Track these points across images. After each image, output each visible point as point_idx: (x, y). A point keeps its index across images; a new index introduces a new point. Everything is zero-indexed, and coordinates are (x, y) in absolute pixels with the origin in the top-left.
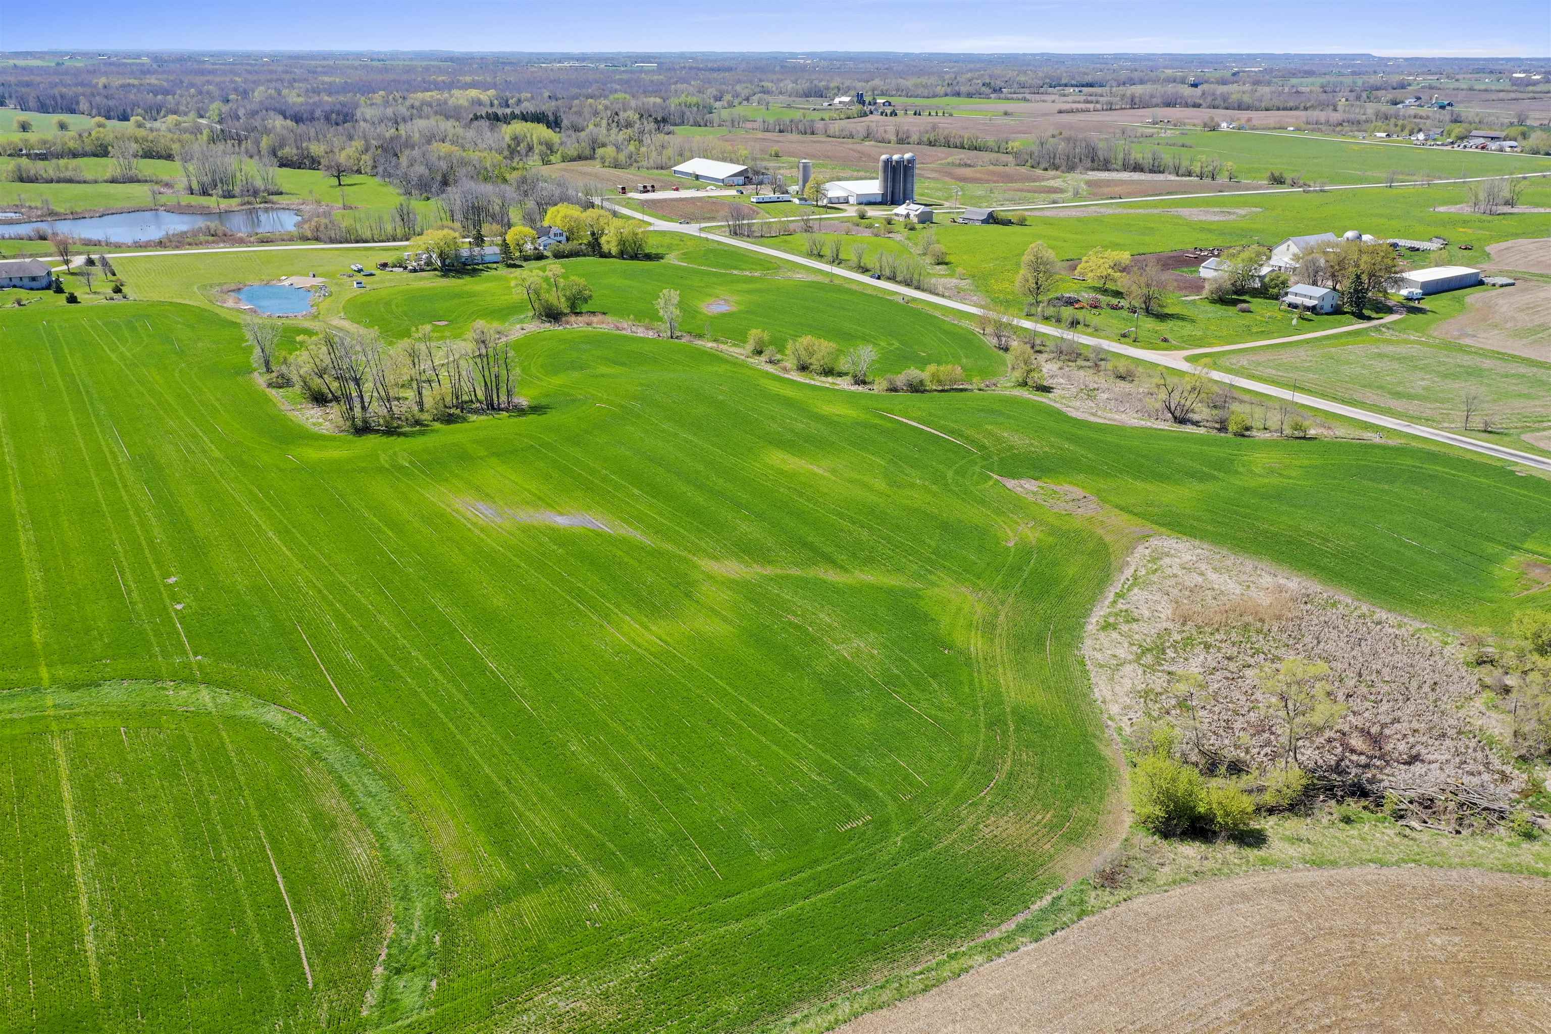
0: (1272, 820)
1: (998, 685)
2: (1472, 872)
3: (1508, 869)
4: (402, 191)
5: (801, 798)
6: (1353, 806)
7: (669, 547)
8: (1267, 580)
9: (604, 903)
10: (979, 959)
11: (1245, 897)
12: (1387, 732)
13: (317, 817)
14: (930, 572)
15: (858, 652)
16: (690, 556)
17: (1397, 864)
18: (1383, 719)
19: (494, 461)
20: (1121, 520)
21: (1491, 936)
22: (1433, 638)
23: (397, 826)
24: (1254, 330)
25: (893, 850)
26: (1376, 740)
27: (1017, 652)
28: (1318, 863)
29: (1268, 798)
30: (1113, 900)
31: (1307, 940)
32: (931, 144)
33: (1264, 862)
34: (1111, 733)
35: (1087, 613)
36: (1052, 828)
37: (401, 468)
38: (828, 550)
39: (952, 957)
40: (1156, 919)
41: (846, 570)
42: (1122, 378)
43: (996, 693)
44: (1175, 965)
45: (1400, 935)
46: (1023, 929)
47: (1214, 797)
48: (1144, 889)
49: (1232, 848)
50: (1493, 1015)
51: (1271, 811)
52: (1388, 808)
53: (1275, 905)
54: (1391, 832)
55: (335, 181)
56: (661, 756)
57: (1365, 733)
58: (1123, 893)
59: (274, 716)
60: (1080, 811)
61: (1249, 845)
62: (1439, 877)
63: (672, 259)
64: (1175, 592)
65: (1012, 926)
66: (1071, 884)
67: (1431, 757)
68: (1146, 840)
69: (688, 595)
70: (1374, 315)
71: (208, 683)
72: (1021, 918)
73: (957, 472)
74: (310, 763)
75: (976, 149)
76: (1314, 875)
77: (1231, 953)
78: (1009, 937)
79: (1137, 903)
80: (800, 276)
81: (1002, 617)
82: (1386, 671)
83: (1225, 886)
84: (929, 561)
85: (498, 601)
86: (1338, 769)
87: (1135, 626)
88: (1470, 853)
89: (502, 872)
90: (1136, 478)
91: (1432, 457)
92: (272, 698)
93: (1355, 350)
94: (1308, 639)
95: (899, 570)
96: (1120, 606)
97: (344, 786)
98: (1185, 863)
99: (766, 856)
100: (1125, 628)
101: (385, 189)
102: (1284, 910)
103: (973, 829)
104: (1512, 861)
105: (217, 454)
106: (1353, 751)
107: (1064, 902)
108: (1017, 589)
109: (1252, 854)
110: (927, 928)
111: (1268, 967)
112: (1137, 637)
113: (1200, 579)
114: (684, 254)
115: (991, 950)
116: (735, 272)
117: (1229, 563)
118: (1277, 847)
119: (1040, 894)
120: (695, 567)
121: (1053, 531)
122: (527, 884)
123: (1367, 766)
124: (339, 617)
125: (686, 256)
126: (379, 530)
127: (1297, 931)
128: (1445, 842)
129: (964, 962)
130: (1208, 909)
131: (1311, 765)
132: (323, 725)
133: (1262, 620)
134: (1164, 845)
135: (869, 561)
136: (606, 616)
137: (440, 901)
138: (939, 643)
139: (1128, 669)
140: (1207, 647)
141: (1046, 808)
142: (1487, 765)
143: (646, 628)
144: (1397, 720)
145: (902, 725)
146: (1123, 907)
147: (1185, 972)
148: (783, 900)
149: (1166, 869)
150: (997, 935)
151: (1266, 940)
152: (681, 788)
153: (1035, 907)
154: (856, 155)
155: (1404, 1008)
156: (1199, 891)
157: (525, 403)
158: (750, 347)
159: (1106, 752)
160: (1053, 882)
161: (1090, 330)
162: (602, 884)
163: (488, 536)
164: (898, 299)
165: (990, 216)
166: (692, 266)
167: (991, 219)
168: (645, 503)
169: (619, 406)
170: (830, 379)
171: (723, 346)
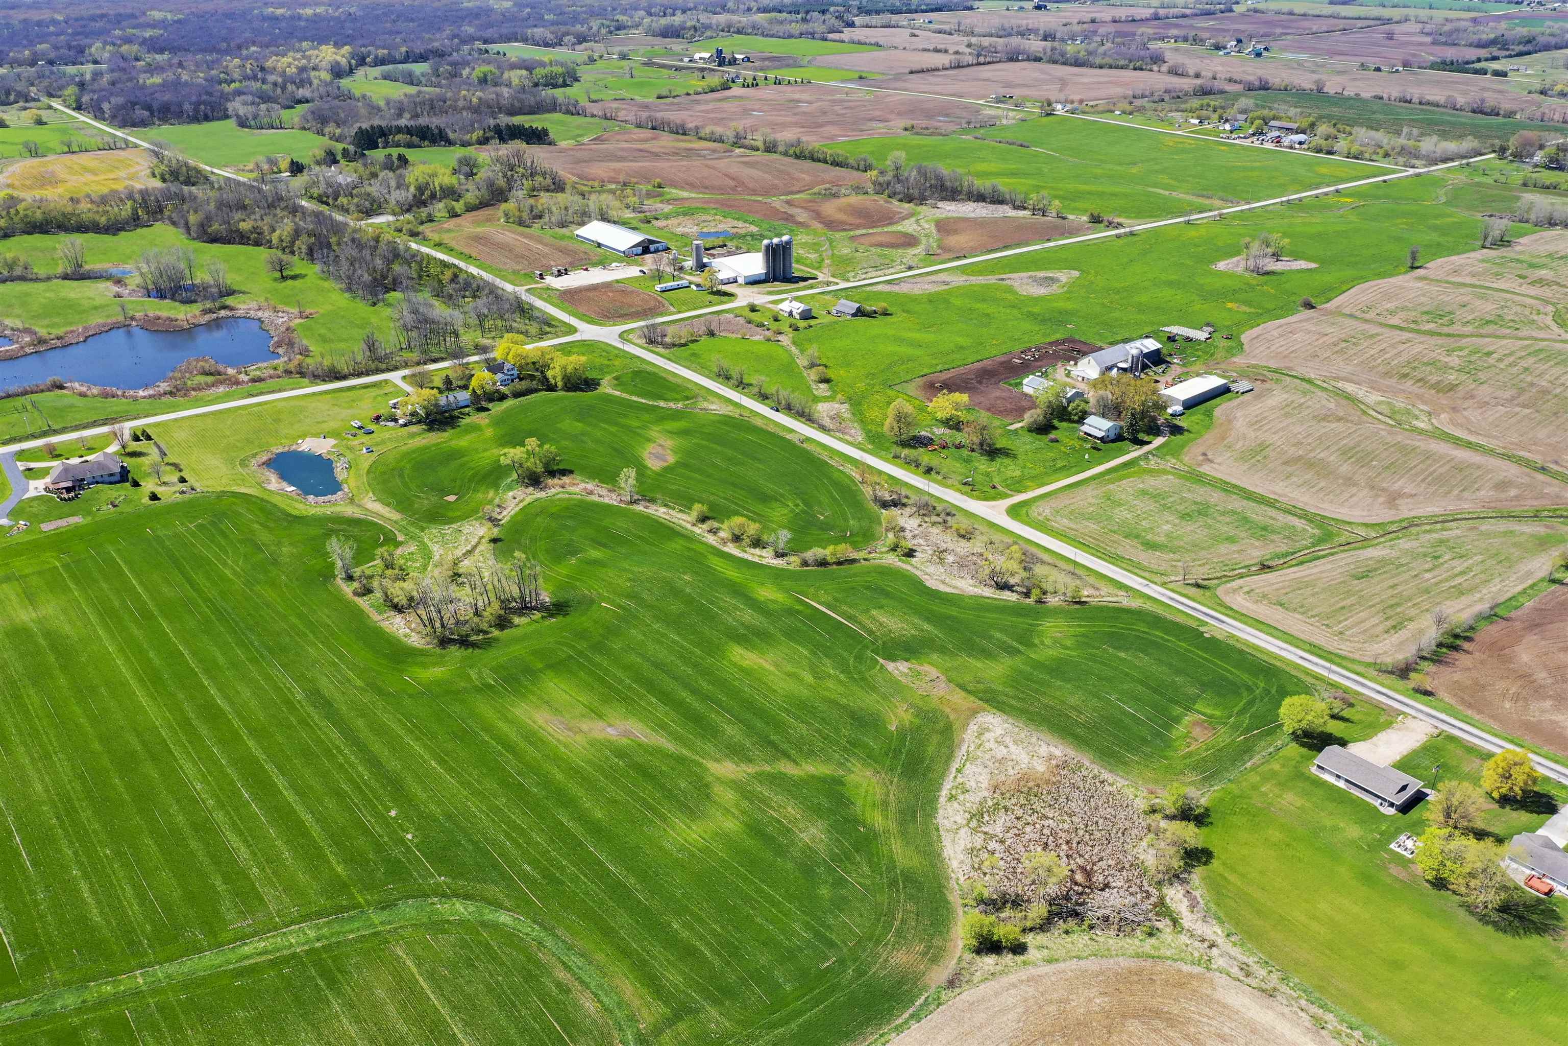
0: (1031, 935)
1: (892, 852)
2: (1121, 959)
3: (1138, 956)
4: (343, 286)
5: (801, 949)
6: (1072, 923)
7: (685, 752)
8: (1044, 750)
9: (717, 1023)
10: (894, 1035)
11: (1014, 986)
12: (1095, 868)
13: (559, 985)
14: (847, 760)
15: (813, 839)
16: (701, 760)
17: (1087, 958)
18: (1095, 859)
19: (550, 674)
20: (959, 698)
21: (1122, 996)
22: (1129, 792)
23: (600, 986)
24: (1060, 464)
25: (848, 977)
26: (1088, 874)
27: (901, 825)
28: (1049, 961)
29: (1029, 924)
30: (953, 995)
31: (1040, 1007)
32: (797, 157)
33: (1024, 963)
34: (953, 883)
35: (939, 789)
36: (924, 954)
37: (490, 687)
38: (785, 746)
39: (881, 1035)
40: (973, 1003)
41: (797, 764)
42: (963, 536)
43: (892, 860)
44: (980, 1028)
45: (1082, 999)
46: (912, 1016)
47: (1002, 933)
48: (967, 987)
49: (1010, 956)
50: (1115, 1038)
51: (1031, 930)
52: (1087, 923)
53: (1028, 989)
54: (1086, 938)
55: (278, 275)
56: (722, 927)
57: (1083, 869)
58: (957, 990)
59: (503, 918)
60: (937, 942)
61: (1020, 954)
62: (1105, 963)
63: (607, 388)
64: (990, 764)
65: (906, 1015)
66: (933, 990)
67: (1114, 884)
68: (969, 956)
69: (708, 796)
70: (1146, 438)
71: (457, 896)
72: (911, 1011)
73: (856, 658)
74: (539, 949)
75: (837, 165)
76: (1048, 969)
77: (1005, 1019)
78: (906, 1022)
79: (964, 996)
80: (715, 407)
81: (891, 796)
82: (1101, 821)
83: (1005, 980)
84: (845, 749)
85: (599, 814)
86: (1067, 898)
87: (967, 796)
88: (1122, 947)
89: (662, 1009)
90: (970, 655)
91: (1156, 621)
92: (498, 905)
93: (1126, 487)
94: (1062, 799)
95: (828, 760)
96: (960, 780)
97: (564, 963)
98: (986, 968)
99: (788, 987)
100: (961, 797)
101: (326, 284)
102: (1031, 991)
103: (886, 960)
104: (1140, 950)
105: (359, 683)
106: (1076, 884)
107: (930, 999)
108: (899, 771)
109: (1019, 959)
110: (868, 1022)
111: (1021, 1024)
112: (968, 805)
113: (1005, 751)
114: (616, 378)
115: (898, 1029)
116: (662, 404)
117: (1023, 735)
118: (1033, 954)
119: (918, 996)
120: (707, 769)
121: (920, 712)
122: (677, 1017)
123: (1081, 894)
124: (507, 835)
125: (619, 381)
126: (501, 754)
127: (1036, 1003)
128: (1111, 942)
129: (887, 1037)
130: (997, 994)
131: (1054, 895)
132: (535, 922)
133: (1038, 786)
134: (977, 958)
135: (811, 754)
136: (663, 818)
137: (639, 1030)
138: (856, 821)
139: (962, 832)
140: (1006, 809)
141: (921, 941)
142: (1141, 887)
143: (690, 828)
144: (1101, 859)
145: (844, 892)
146: (958, 998)
147: (985, 1031)
148: (801, 1013)
149: (978, 974)
150: (900, 1021)
151: (1021, 1010)
152: (737, 948)
153: (917, 1004)
154: (732, 183)
155: (1077, 1039)
156: (993, 985)
157: (547, 599)
158: (694, 514)
159: (950, 898)
160: (925, 988)
161: (939, 478)
162: (713, 1012)
163: (571, 751)
164: (795, 439)
165: (859, 309)
166: (625, 395)
167: (860, 313)
168: (662, 711)
169: (620, 607)
170: (757, 551)
171: (672, 512)
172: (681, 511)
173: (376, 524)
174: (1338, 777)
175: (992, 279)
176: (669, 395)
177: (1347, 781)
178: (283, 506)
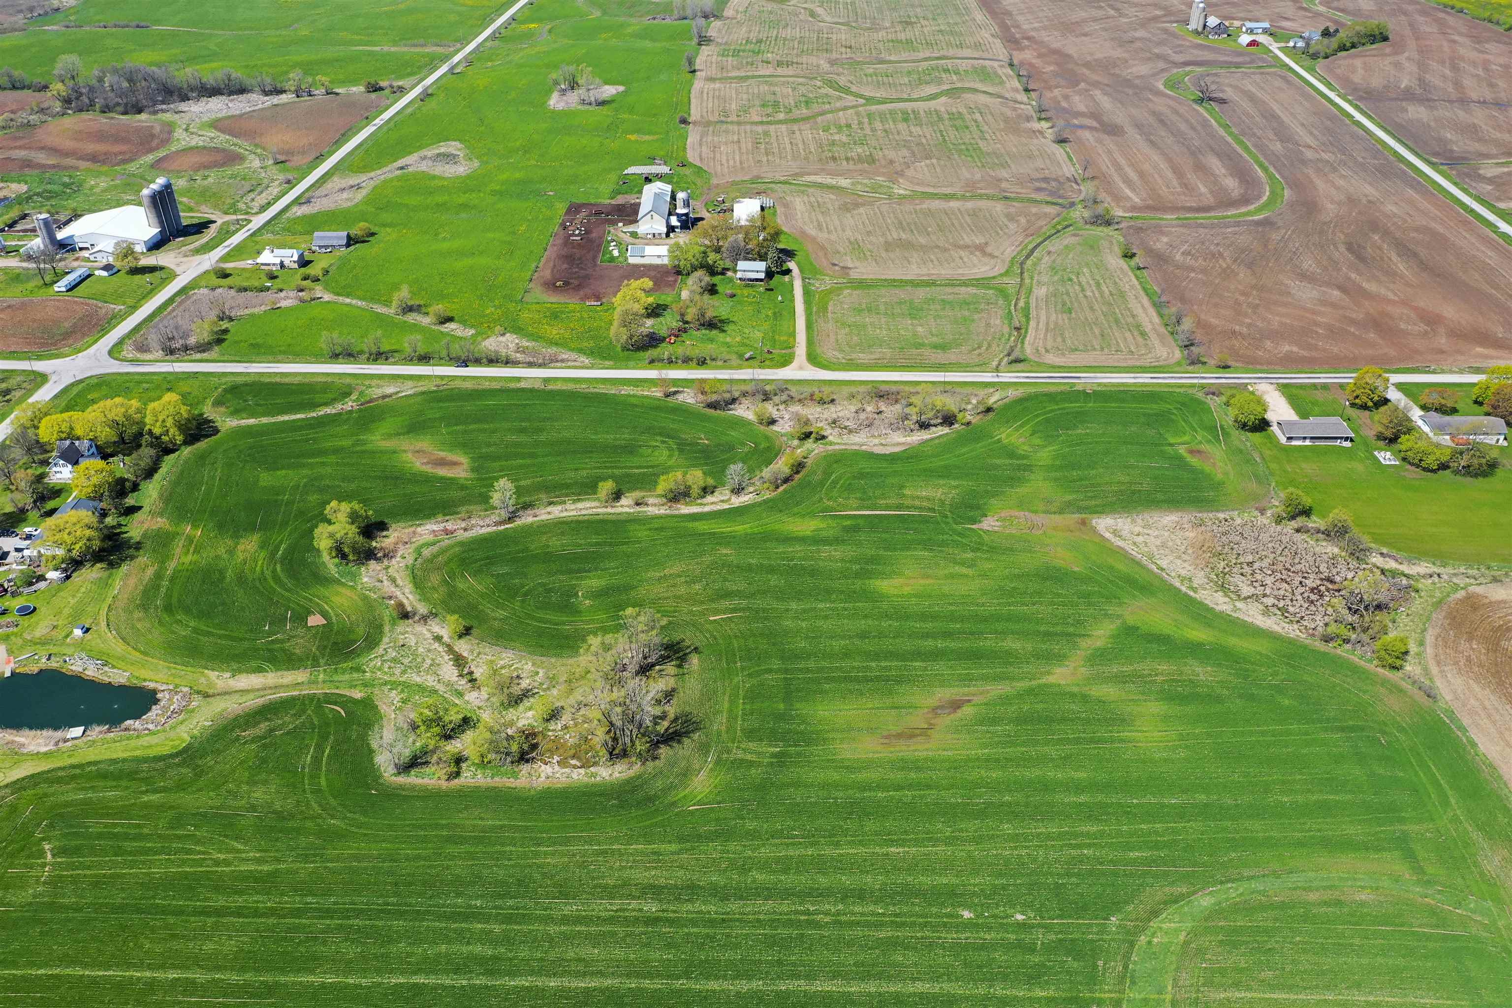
12: (1325, 575)
19: (802, 705)
22: (1247, 517)
35: (1174, 587)
63: (227, 421)
64: (1163, 552)
73: (958, 535)
84: (1088, 604)
91: (1050, 397)
112: (1208, 587)
113: (1152, 537)
120: (1058, 685)
125: (225, 408)
133: (1210, 547)
139: (1240, 606)
140: (1226, 574)
144: (1317, 567)
161: (720, 363)
164: (538, 385)
165: (349, 237)
166: (265, 420)
167: (351, 241)
168: (940, 667)
169: (734, 610)
170: (709, 499)
171: (568, 506)
172: (574, 502)
173: (294, 699)
174: (1305, 438)
175: (388, 172)
176: (318, 398)
177: (1312, 438)
178: (122, 755)
